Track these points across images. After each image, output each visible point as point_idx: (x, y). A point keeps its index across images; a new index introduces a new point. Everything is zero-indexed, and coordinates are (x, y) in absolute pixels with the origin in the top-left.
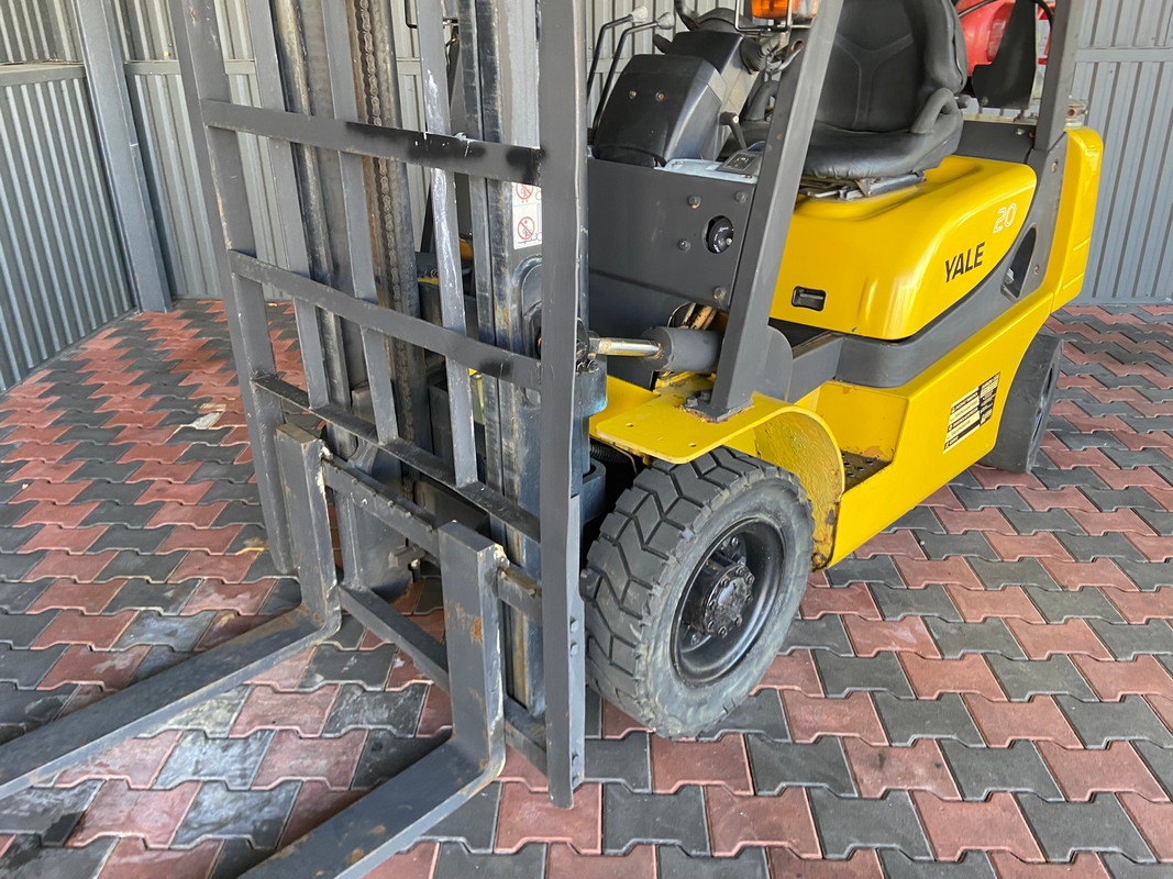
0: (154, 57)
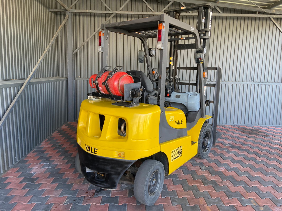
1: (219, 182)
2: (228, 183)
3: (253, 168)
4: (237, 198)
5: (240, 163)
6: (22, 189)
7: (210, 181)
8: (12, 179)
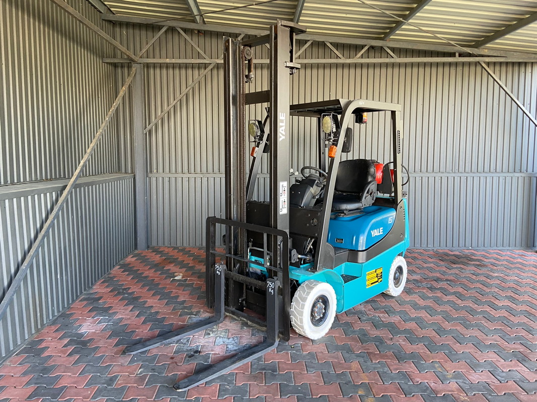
1: (386, 339)
2: (401, 341)
3: (447, 318)
4: (412, 362)
5: (428, 310)
6: (68, 355)
7: (373, 338)
8: (51, 342)
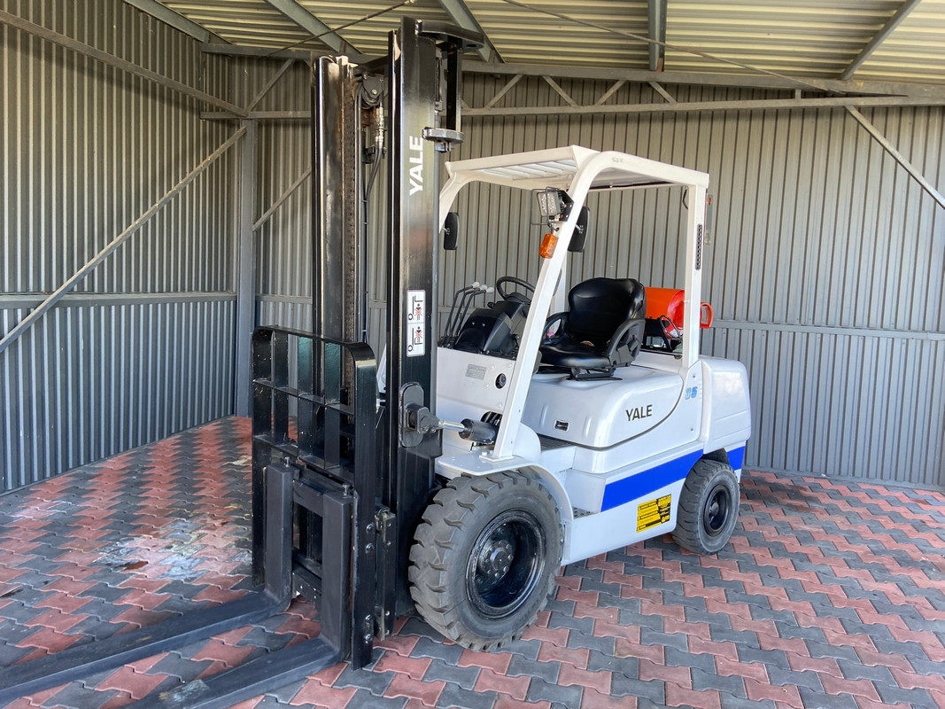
0: (273, 293)
